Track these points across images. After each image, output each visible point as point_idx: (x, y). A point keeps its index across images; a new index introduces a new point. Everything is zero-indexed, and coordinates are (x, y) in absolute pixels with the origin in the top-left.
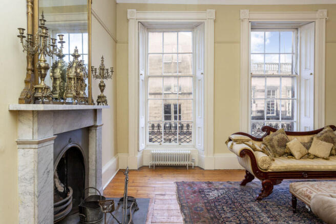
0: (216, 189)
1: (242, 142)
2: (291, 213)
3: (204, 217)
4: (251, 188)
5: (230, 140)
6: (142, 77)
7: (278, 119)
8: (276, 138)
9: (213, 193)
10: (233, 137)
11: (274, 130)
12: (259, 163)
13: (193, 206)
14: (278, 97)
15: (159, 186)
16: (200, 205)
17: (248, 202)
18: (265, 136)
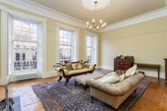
0: (50, 85)
1: (59, 66)
2: (75, 86)
3: (48, 96)
4: (61, 82)
5: (54, 66)
6: (10, 40)
7: (63, 59)
8: (69, 64)
9: (49, 86)
10: (56, 65)
11: (68, 62)
12: (65, 73)
13: (42, 93)
14: (63, 52)
15: (23, 89)
16: (45, 92)
17: (62, 86)
18: (65, 64)
